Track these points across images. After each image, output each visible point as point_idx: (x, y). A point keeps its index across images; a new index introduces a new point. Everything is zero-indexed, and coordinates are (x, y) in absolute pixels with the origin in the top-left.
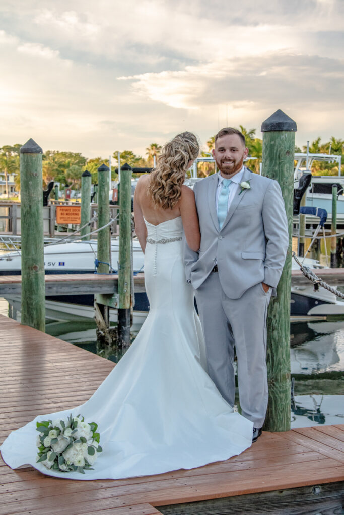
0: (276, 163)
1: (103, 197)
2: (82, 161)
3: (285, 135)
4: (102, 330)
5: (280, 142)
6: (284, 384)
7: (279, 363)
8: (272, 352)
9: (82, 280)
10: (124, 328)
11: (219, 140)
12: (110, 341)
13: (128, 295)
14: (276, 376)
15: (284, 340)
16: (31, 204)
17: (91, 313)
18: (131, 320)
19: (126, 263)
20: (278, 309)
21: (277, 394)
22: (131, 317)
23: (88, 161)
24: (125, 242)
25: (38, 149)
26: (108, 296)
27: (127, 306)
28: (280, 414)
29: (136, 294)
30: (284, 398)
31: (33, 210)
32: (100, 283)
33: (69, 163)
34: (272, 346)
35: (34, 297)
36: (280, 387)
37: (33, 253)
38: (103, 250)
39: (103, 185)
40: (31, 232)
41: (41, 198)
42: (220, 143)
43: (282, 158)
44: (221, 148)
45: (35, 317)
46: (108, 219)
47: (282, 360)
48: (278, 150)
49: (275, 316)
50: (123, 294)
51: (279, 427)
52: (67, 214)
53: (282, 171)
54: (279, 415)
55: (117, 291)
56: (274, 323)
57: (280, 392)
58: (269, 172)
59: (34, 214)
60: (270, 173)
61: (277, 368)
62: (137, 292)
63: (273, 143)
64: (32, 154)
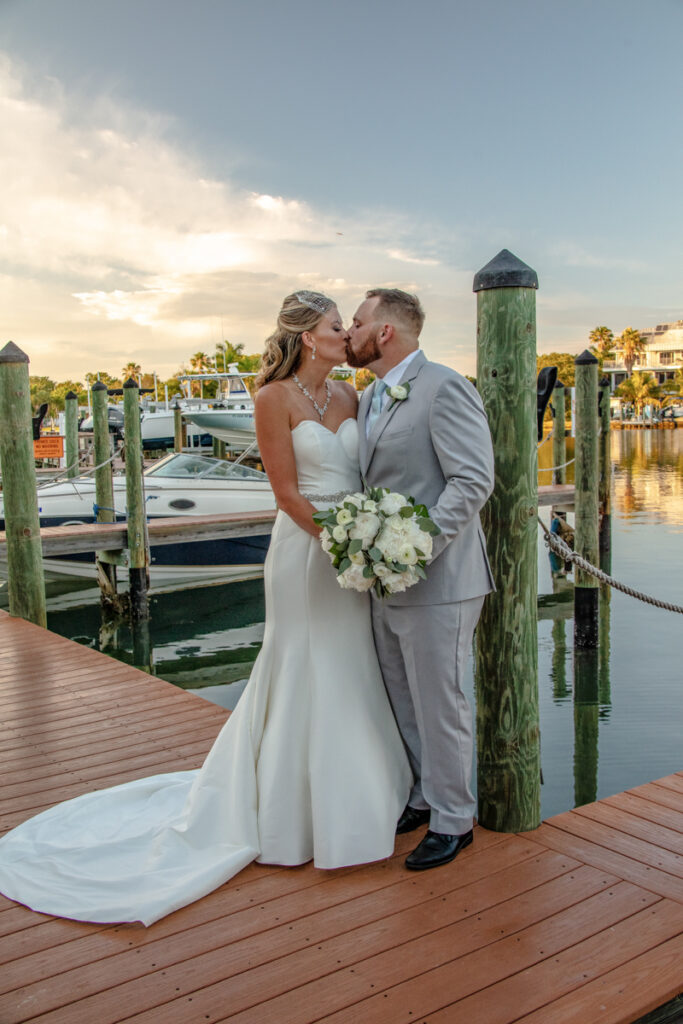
0: (509, 346)
1: (100, 424)
2: (50, 386)
3: (522, 294)
4: (109, 596)
5: (517, 308)
6: (533, 748)
7: (526, 712)
8: (513, 693)
10: (139, 593)
12: (121, 611)
13: (142, 549)
14: (521, 736)
15: (531, 668)
16: (15, 438)
17: (91, 571)
18: (148, 582)
19: (137, 508)
20: (522, 615)
21: (523, 766)
22: (147, 578)
23: (57, 385)
24: (134, 481)
25: (23, 357)
26: (115, 553)
27: (142, 564)
28: (528, 799)
29: (152, 548)
30: (533, 771)
31: (18, 447)
32: (104, 537)
33: (36, 388)
34: (513, 683)
35: (27, 575)
36: (527, 753)
37: (22, 509)
38: (104, 490)
39: (100, 409)
40: (17, 479)
41: (30, 428)
43: (520, 336)
45: (30, 604)
46: (108, 452)
47: (530, 705)
48: (514, 323)
49: (517, 629)
50: (135, 549)
51: (527, 824)
52: (41, 446)
53: (522, 361)
54: (527, 802)
55: (127, 546)
56: (516, 642)
57: (528, 762)
58: (497, 364)
59: (21, 451)
60: (499, 365)
61: (523, 721)
62: (153, 545)
63: (502, 309)
64: (14, 365)
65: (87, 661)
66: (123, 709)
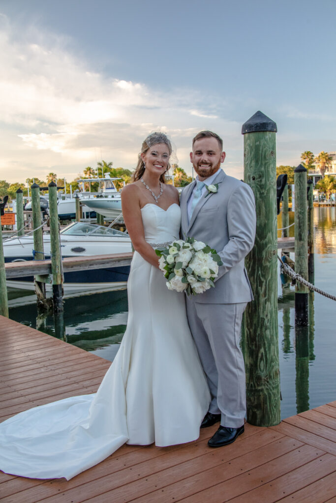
0: (262, 164)
1: (36, 206)
2: (7, 185)
3: (268, 135)
4: (41, 300)
5: (266, 142)
6: (276, 380)
7: (272, 361)
8: (265, 351)
9: (25, 266)
10: (58, 298)
11: (197, 142)
12: (48, 307)
13: (59, 274)
14: (270, 374)
15: (275, 337)
17: (31, 286)
18: (63, 292)
19: (57, 252)
20: (270, 309)
21: (271, 390)
22: (62, 290)
23: (10, 185)
24: (55, 237)
26: (45, 277)
27: (59, 282)
28: (274, 408)
29: (65, 273)
30: (277, 393)
32: (39, 268)
34: (265, 345)
36: (273, 383)
38: (38, 242)
39: (35, 198)
42: (197, 147)
43: (267, 158)
44: (199, 151)
46: (40, 222)
47: (274, 357)
48: (264, 151)
49: (267, 316)
50: (55, 274)
51: (274, 422)
52: (4, 219)
53: (268, 171)
54: (273, 410)
55: (51, 272)
56: (266, 323)
57: (273, 388)
60: (256, 174)
61: (270, 366)
62: (65, 272)
63: (258, 143)
65: (31, 336)
66: (52, 361)
